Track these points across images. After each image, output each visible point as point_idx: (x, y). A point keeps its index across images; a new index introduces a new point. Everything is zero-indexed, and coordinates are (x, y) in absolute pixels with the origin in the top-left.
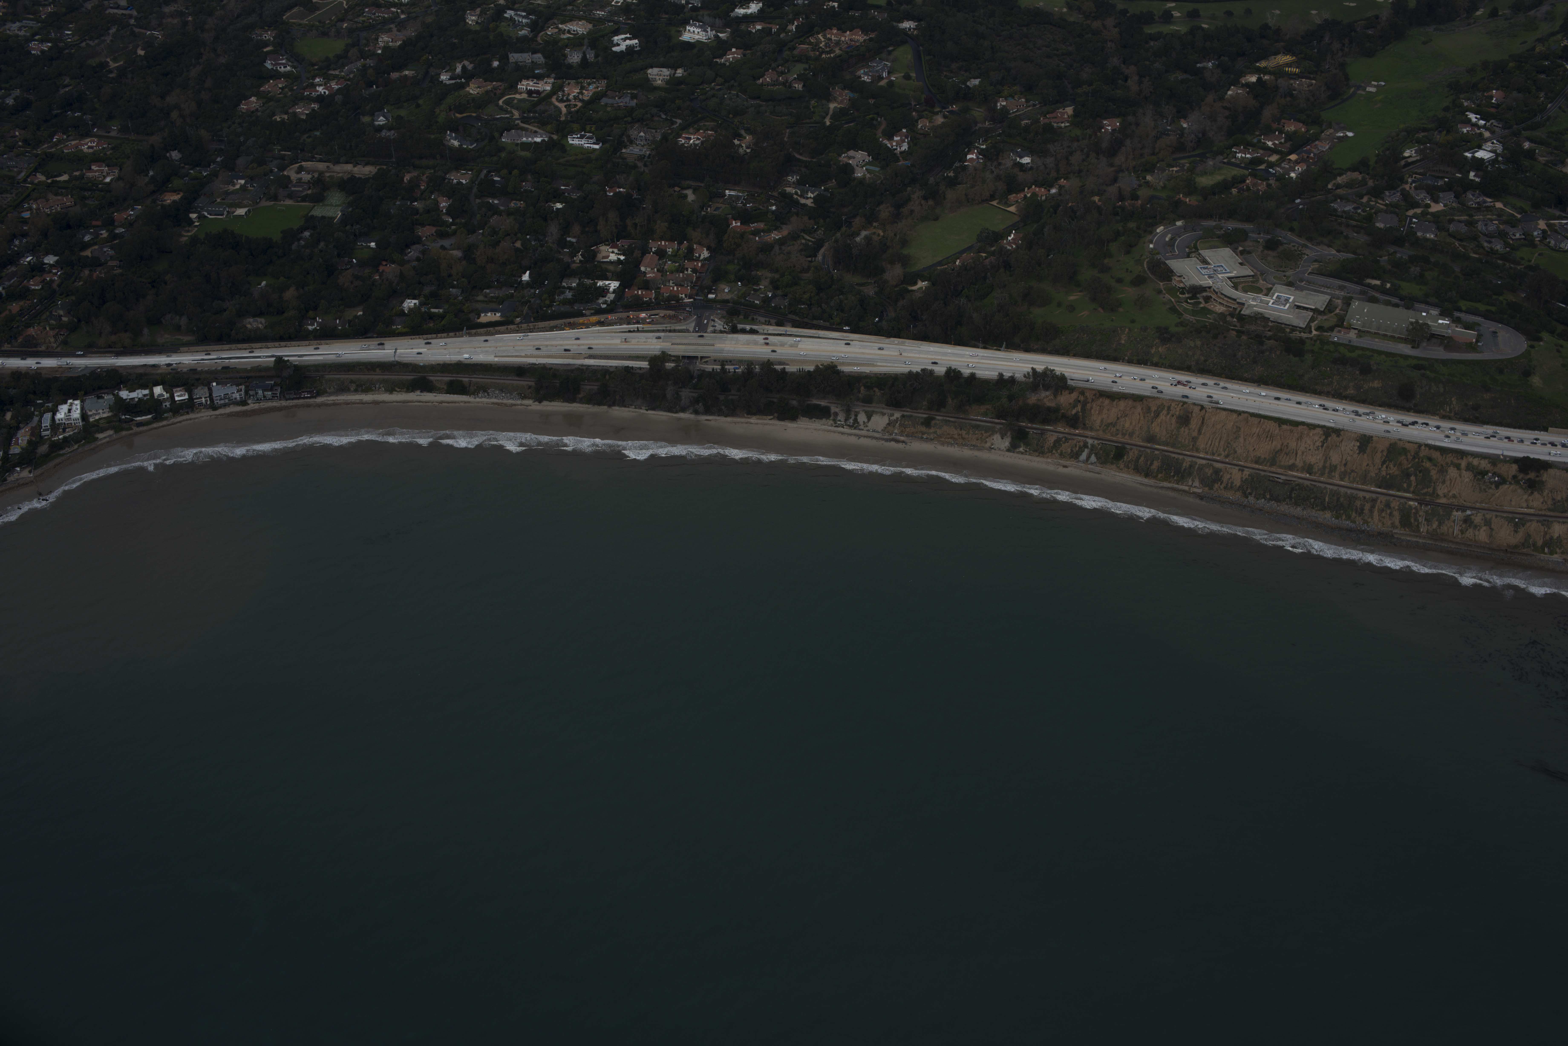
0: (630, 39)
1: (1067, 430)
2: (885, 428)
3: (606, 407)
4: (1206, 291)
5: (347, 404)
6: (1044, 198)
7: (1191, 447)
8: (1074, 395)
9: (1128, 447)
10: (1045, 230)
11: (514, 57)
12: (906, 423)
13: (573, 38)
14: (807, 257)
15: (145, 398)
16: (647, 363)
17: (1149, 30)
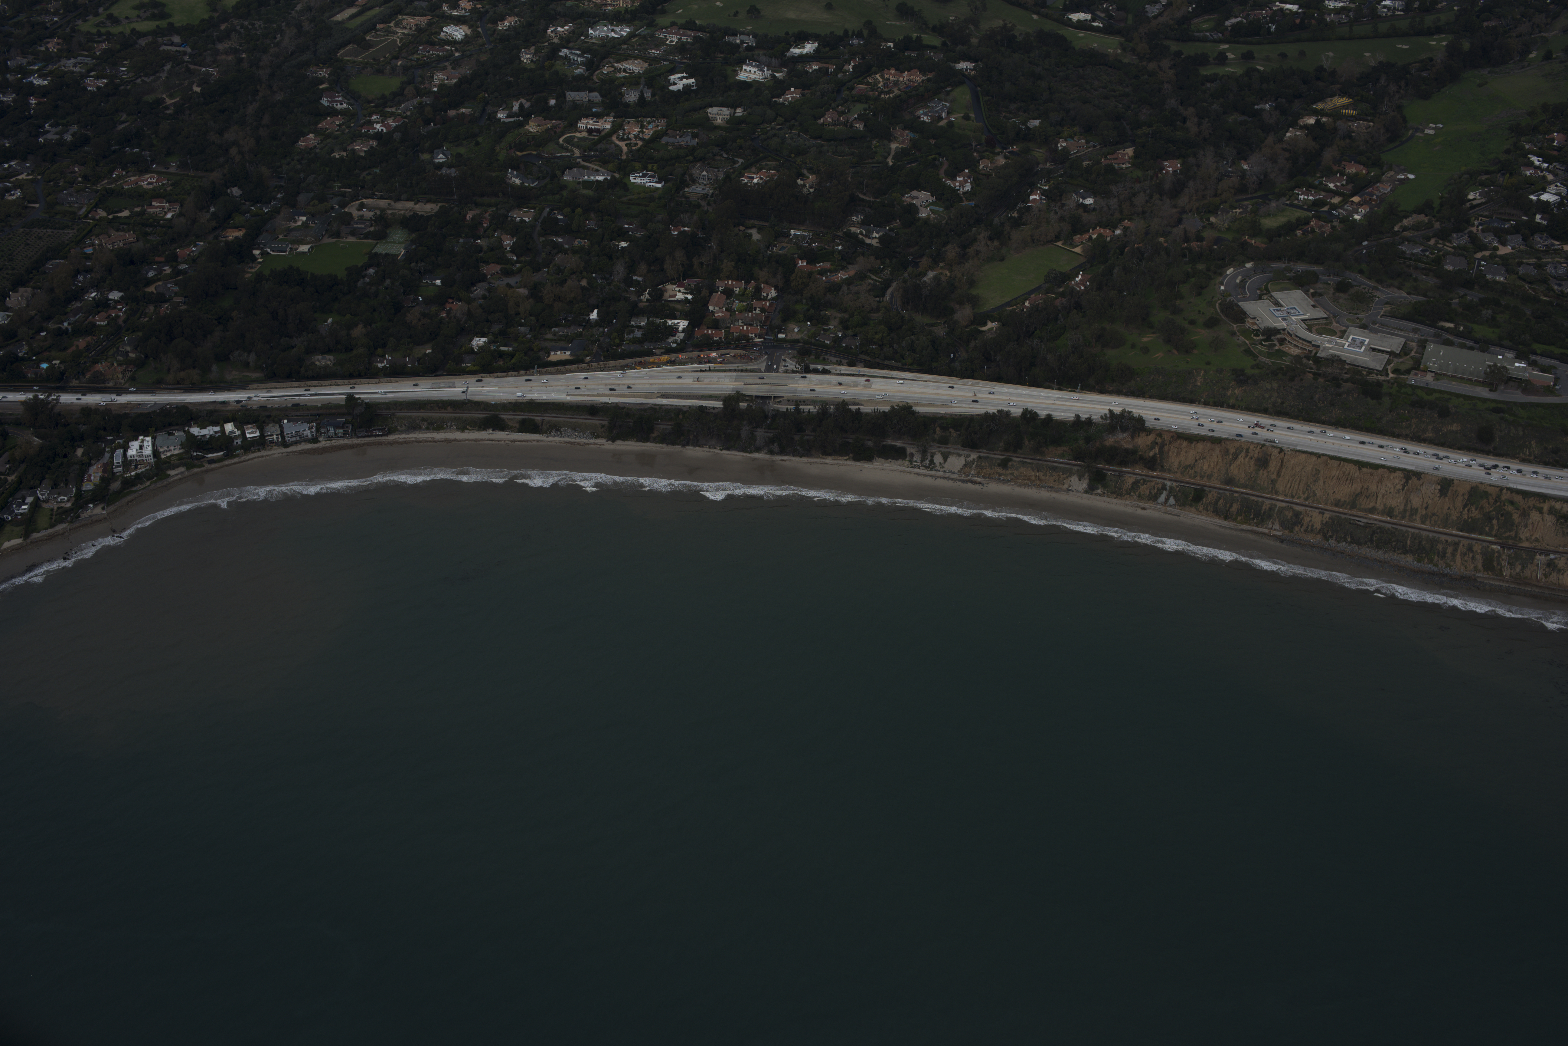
0: (687, 78)
1: (1145, 472)
2: (962, 469)
3: (680, 447)
4: (1280, 333)
5: (419, 442)
6: (1108, 239)
7: (1270, 489)
8: (1151, 437)
9: (1207, 489)
10: (1115, 271)
11: (571, 96)
12: (983, 464)
13: (630, 77)
14: (876, 297)
15: (217, 435)
16: (721, 403)
17: (1205, 71)
